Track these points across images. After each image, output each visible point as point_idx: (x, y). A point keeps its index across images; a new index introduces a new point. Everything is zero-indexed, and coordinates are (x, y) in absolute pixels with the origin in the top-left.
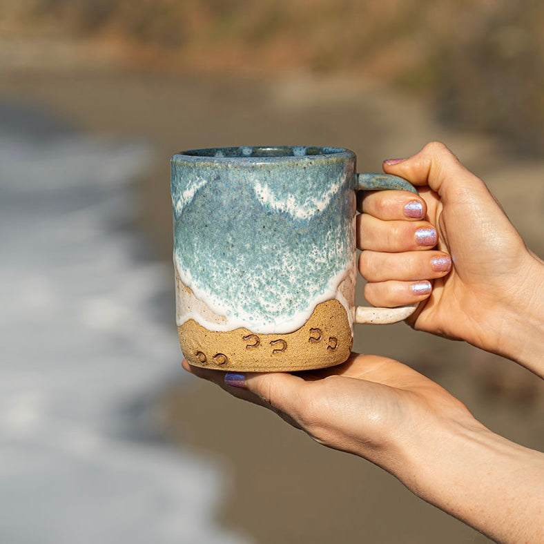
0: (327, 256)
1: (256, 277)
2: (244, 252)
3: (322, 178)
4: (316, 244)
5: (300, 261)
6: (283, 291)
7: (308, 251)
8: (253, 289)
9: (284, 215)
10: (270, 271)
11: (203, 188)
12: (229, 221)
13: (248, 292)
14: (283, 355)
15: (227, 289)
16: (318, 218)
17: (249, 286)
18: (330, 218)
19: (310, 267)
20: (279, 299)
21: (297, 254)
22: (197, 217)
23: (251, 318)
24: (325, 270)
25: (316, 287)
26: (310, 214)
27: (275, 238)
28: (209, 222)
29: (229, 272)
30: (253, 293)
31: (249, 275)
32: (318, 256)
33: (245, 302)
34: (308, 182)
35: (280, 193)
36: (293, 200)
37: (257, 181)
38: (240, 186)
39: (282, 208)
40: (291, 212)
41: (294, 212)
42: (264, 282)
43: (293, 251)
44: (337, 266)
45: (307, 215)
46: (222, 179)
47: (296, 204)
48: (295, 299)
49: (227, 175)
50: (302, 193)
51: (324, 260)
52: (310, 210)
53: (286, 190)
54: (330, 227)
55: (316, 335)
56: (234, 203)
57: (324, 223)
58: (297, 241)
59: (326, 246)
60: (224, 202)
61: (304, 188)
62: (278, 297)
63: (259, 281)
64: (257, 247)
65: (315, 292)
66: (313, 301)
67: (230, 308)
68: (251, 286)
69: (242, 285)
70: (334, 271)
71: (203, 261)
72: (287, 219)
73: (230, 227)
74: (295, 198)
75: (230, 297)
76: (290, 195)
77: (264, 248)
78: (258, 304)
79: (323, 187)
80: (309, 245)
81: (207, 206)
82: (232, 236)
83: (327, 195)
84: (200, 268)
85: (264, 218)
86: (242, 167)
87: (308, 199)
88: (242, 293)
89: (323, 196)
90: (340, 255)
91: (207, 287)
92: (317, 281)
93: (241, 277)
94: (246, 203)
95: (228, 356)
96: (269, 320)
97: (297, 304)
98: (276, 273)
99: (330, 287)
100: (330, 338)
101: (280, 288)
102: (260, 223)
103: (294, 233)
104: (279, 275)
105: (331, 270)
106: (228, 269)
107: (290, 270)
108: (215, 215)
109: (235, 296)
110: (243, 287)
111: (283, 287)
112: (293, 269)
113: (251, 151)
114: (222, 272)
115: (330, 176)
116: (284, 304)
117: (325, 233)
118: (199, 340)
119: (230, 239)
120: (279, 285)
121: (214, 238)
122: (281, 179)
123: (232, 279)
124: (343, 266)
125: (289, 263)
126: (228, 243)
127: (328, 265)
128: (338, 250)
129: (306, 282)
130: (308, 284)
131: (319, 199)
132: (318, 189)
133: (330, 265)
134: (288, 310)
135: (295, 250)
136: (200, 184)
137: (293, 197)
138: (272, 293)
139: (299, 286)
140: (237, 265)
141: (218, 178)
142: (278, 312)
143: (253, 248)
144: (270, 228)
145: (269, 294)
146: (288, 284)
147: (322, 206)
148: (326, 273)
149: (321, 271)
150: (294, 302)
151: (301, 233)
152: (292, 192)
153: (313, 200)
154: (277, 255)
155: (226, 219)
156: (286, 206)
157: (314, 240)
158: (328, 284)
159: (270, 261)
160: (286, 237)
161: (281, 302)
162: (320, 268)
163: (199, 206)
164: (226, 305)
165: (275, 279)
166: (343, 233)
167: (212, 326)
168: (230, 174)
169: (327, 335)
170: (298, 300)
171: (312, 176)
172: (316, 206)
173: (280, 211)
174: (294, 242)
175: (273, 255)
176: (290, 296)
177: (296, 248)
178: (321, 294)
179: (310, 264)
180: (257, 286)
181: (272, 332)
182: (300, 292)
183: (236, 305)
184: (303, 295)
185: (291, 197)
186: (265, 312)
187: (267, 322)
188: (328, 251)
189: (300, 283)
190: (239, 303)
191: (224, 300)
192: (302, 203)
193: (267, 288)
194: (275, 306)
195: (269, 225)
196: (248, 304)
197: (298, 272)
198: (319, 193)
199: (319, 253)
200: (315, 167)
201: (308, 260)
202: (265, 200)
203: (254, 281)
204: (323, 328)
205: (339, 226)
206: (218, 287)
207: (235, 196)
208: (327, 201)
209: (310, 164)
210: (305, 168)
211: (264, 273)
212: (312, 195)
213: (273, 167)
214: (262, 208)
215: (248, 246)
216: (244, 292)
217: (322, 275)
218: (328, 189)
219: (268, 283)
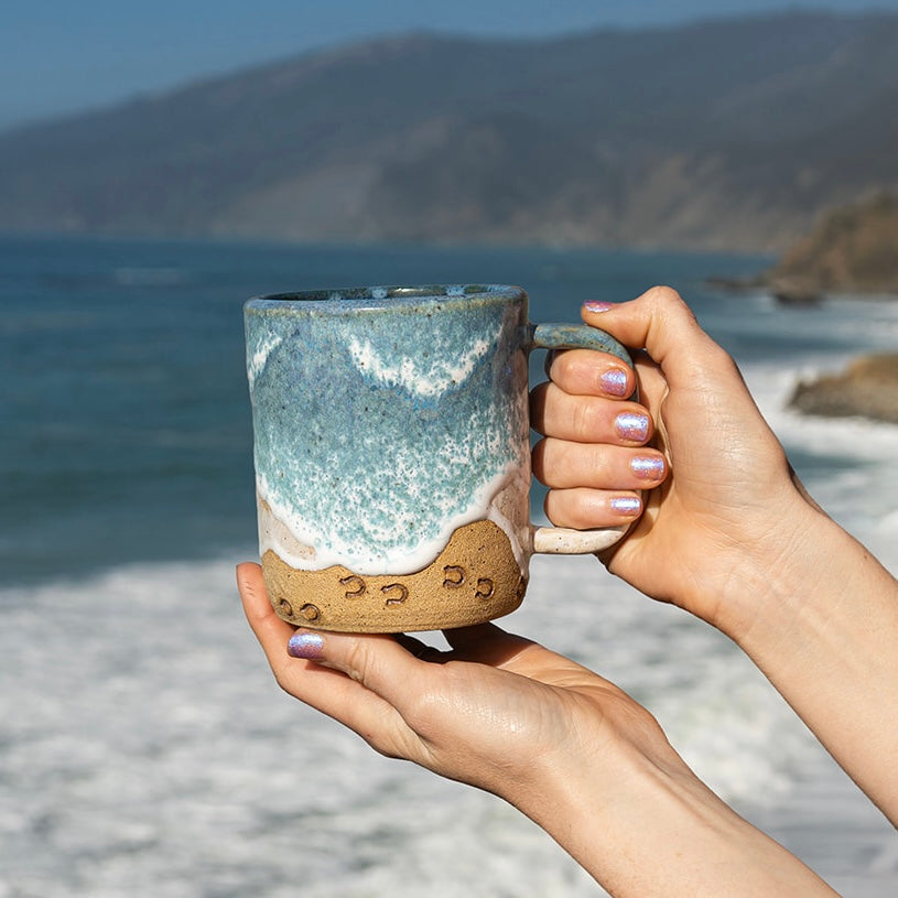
0: (471, 453)
1: (355, 487)
2: (337, 448)
3: (459, 331)
4: (450, 435)
5: (424, 461)
6: (398, 509)
7: (438, 447)
8: (352, 506)
9: (398, 390)
10: (378, 478)
11: (277, 349)
12: (315, 399)
13: (345, 510)
14: (401, 609)
15: (315, 507)
16: (454, 395)
17: (346, 501)
18: (474, 395)
19: (443, 471)
20: (393, 522)
21: (420, 452)
22: (271, 393)
23: (350, 551)
24: (469, 475)
25: (453, 502)
26: (439, 388)
27: (384, 427)
28: (287, 402)
29: (316, 479)
30: (353, 513)
31: (346, 484)
32: (456, 453)
33: (340, 525)
34: (434, 337)
35: (390, 356)
36: (411, 366)
37: (353, 336)
38: (328, 346)
39: (394, 379)
40: (408, 385)
41: (414, 386)
42: (368, 495)
43: (413, 446)
44: (489, 468)
45: (434, 390)
46: (302, 335)
47: (415, 372)
48: (419, 521)
49: (310, 327)
50: (425, 355)
51: (465, 460)
52: (439, 381)
53: (398, 351)
54: (476, 408)
55: (455, 577)
56: (320, 371)
57: (465, 402)
58: (420, 430)
59: (468, 438)
60: (307, 371)
61: (429, 348)
62: (391, 518)
63: (361, 493)
64: (357, 441)
65: (451, 510)
66: (447, 525)
67: (319, 535)
68: (349, 501)
69: (335, 499)
70: (484, 476)
71: (281, 462)
72: (402, 397)
73: (316, 409)
74: (415, 363)
75: (320, 518)
76: (405, 358)
77: (368, 441)
78: (361, 529)
79: (461, 345)
80: (440, 438)
81: (284, 377)
82: (319, 422)
83: (467, 358)
84: (278, 472)
85: (366, 395)
86: (330, 316)
87: (435, 364)
88: (336, 512)
89: (462, 360)
90: (494, 451)
91: (288, 501)
92: (453, 492)
93: (334, 486)
94: (338, 372)
95: (321, 608)
96: (379, 553)
97: (422, 529)
98: (388, 480)
99: (478, 501)
100: (480, 580)
101: (393, 503)
102: (360, 402)
103: (414, 418)
104: (392, 484)
105: (479, 474)
106: (314, 474)
107: (408, 475)
108: (295, 391)
109: (326, 516)
110: (337, 503)
111: (398, 503)
112: (415, 474)
113: (385, 293)
114: (307, 480)
115: (473, 328)
116: (401, 529)
117: (467, 418)
118: (281, 582)
119: (317, 428)
120: (393, 500)
121: (294, 426)
122: (391, 334)
123: (321, 490)
124: (499, 468)
125: (407, 465)
126: (314, 434)
127: (472, 468)
128: (490, 444)
129: (436, 494)
130: (439, 497)
131: (455, 364)
132: (452, 348)
133: (476, 467)
134: (408, 538)
135: (416, 445)
136: (273, 343)
137: (411, 361)
138: (381, 512)
139: (424, 500)
140: (329, 468)
141: (297, 333)
142: (391, 541)
143: (350, 442)
144: (376, 411)
145: (377, 513)
146: (407, 497)
147: (459, 375)
148: (470, 480)
149: (462, 476)
150: (416, 525)
151: (426, 418)
152: (409, 354)
153: (444, 366)
154: (388, 452)
155: (310, 397)
156: (400, 377)
157: (448, 428)
158: (472, 496)
159: (377, 462)
160: (402, 424)
161: (395, 526)
162: (459, 473)
163: (274, 376)
164: (314, 530)
165: (385, 490)
166: (499, 416)
167: (296, 562)
168: (314, 327)
169: (474, 576)
170: (424, 523)
171: (441, 329)
172: (449, 375)
173: (391, 383)
174: (415, 433)
175: (381, 453)
176: (410, 517)
177: (417, 441)
178: (461, 512)
179: (441, 466)
180: (359, 502)
181: (383, 573)
182: (426, 509)
183: (328, 529)
184: (431, 515)
185: (408, 361)
186: (372, 541)
187: (374, 557)
188: (472, 446)
189: (426, 495)
190: (333, 527)
191: (311, 521)
192: (426, 371)
193: (373, 504)
194: (387, 532)
195: (374, 405)
196: (345, 529)
197: (423, 479)
198: (455, 354)
199: (456, 449)
200: (445, 313)
201: (439, 460)
202: (366, 367)
203: (354, 493)
204: (466, 565)
205: (492, 406)
206: (302, 502)
207: (321, 360)
208: (469, 366)
209: (437, 310)
210: (429, 316)
211: (368, 481)
212: (442, 357)
213: (378, 315)
214: (362, 379)
215: (343, 438)
216: (340, 510)
217: (462, 482)
218: (470, 349)
219: (375, 496)
